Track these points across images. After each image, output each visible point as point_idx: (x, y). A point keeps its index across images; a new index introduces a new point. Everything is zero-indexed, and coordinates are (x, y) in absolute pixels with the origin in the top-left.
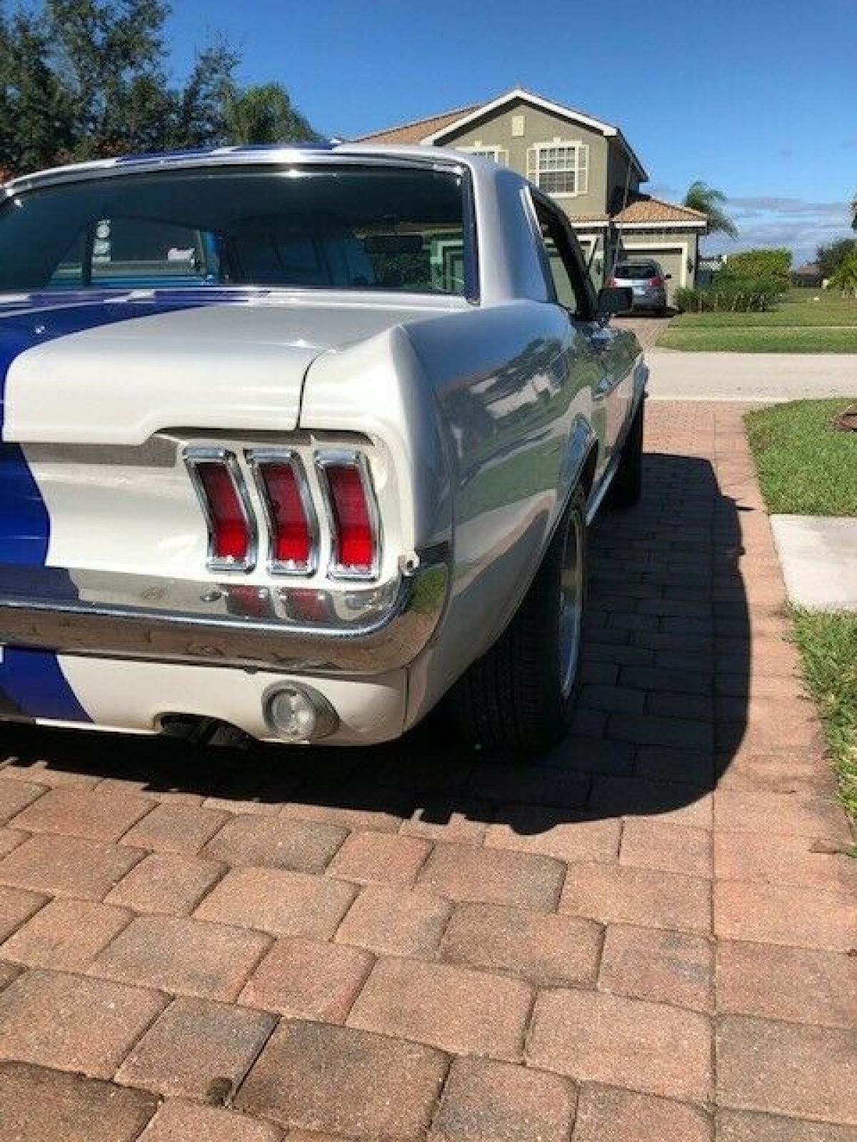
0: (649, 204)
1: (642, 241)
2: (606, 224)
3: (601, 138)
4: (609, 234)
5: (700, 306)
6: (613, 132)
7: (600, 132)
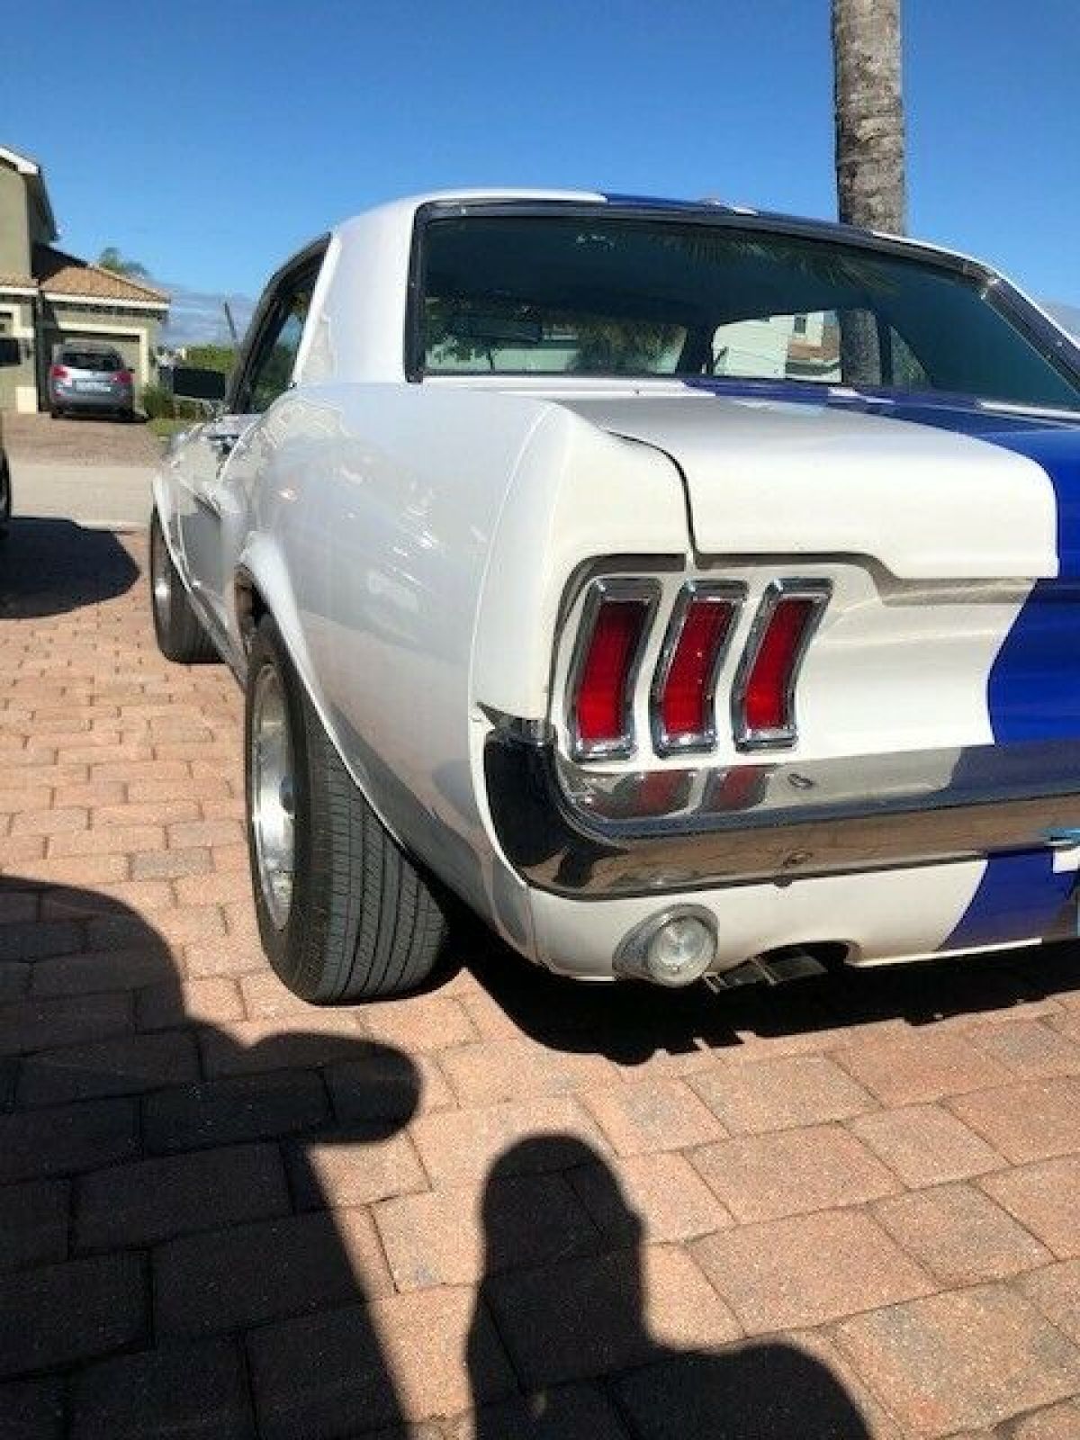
0: (86, 273)
1: (85, 321)
2: (33, 292)
3: (14, 174)
4: (39, 305)
5: (177, 411)
6: (33, 170)
7: (14, 167)
